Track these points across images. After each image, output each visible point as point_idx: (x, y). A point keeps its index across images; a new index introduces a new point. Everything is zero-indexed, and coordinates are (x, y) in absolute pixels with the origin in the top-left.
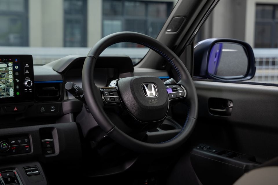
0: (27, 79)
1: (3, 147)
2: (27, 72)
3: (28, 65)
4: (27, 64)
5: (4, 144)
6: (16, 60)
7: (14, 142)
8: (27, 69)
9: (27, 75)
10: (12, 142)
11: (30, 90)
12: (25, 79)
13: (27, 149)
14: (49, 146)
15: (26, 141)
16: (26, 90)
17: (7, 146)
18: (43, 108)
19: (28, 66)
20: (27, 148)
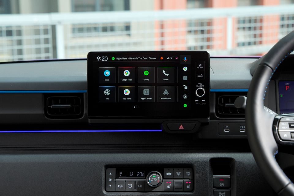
0: (199, 86)
1: (152, 180)
2: (200, 76)
3: (202, 66)
4: (200, 65)
5: (154, 177)
6: (185, 58)
7: (170, 174)
8: (200, 71)
9: (200, 80)
10: (167, 174)
11: (204, 102)
12: (197, 86)
13: (188, 187)
14: (223, 186)
15: (188, 175)
16: (197, 101)
17: (158, 179)
18: (227, 127)
19: (202, 68)
20: (189, 185)
